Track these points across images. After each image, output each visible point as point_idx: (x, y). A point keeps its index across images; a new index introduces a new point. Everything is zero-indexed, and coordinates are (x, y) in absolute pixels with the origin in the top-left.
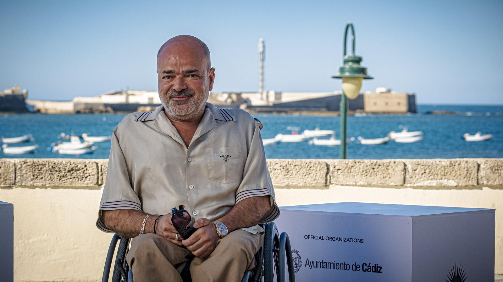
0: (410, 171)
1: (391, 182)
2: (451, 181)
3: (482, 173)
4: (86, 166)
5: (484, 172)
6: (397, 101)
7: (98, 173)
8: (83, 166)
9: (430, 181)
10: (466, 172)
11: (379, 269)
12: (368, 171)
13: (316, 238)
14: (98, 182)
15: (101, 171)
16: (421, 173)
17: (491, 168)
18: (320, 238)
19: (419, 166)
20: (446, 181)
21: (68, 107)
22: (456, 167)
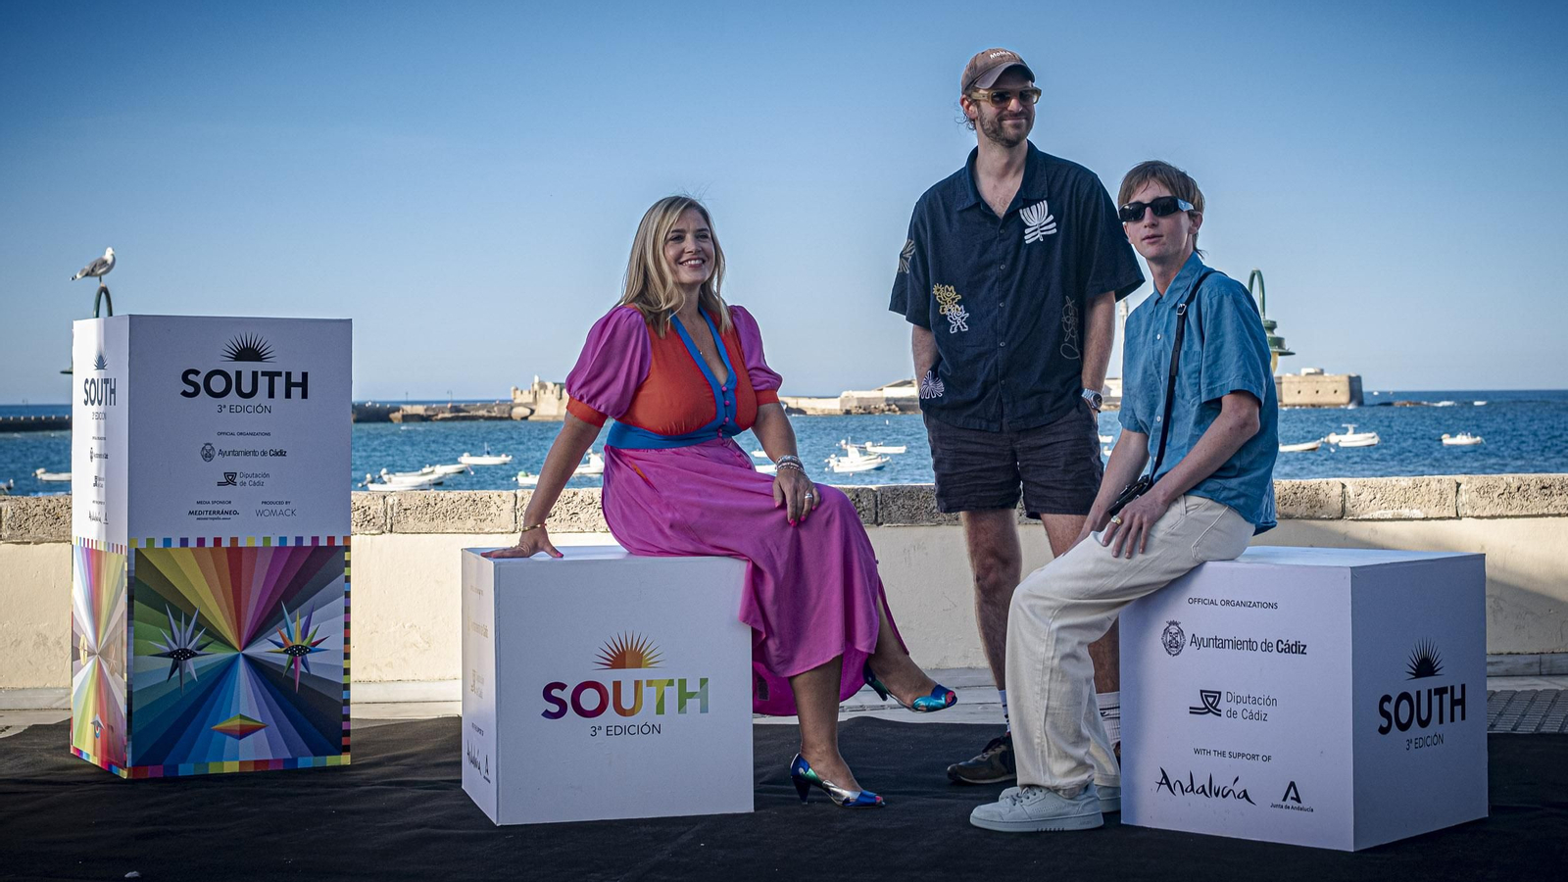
0: (1352, 496)
1: (1323, 514)
2: (1415, 511)
3: (1464, 498)
4: (857, 496)
5: (1467, 496)
6: (1335, 386)
7: (877, 506)
8: (854, 497)
9: (1382, 511)
10: (1438, 497)
11: (1302, 648)
12: (1287, 497)
13: (1206, 602)
14: (876, 519)
15: (881, 503)
16: (1368, 500)
17: (1478, 490)
18: (1212, 602)
19: (1366, 489)
20: (1407, 510)
21: (833, 406)
22: (1423, 489)
